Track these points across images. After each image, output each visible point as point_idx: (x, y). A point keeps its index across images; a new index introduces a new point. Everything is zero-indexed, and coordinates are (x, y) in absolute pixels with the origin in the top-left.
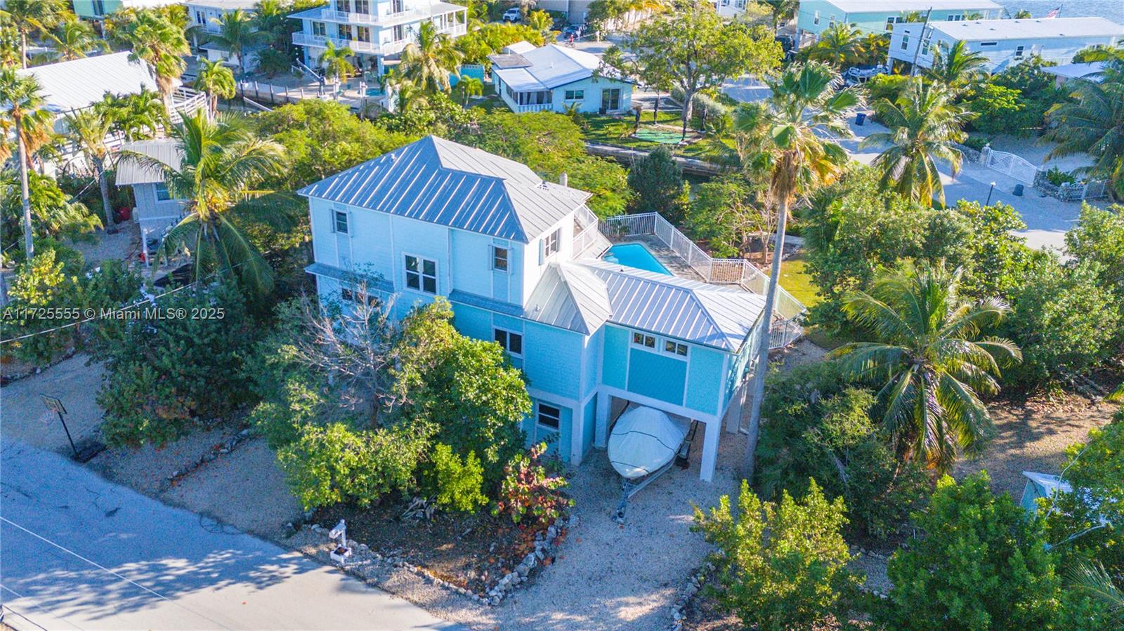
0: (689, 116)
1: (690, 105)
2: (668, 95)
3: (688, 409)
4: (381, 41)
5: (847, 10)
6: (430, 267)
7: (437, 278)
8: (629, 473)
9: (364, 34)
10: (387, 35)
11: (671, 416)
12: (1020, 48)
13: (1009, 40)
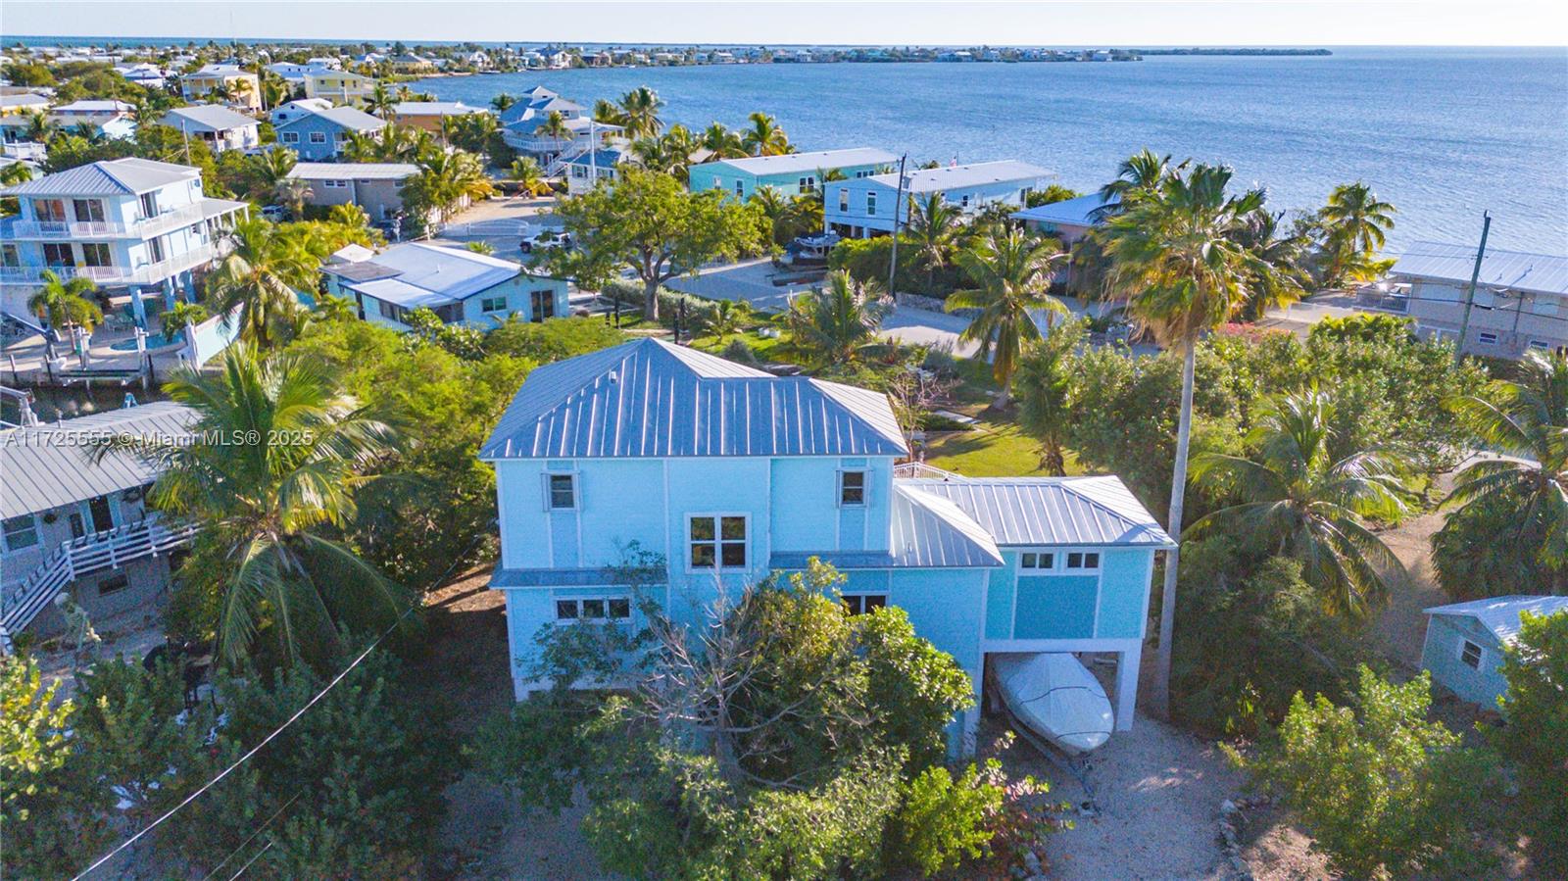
0: (656, 315)
1: (656, 301)
2: (598, 294)
3: (1101, 641)
4: (134, 263)
5: (757, 173)
6: (735, 526)
7: (748, 542)
8: (1093, 742)
9: (97, 255)
10: (139, 253)
11: (1080, 655)
12: (965, 198)
13: (956, 189)
